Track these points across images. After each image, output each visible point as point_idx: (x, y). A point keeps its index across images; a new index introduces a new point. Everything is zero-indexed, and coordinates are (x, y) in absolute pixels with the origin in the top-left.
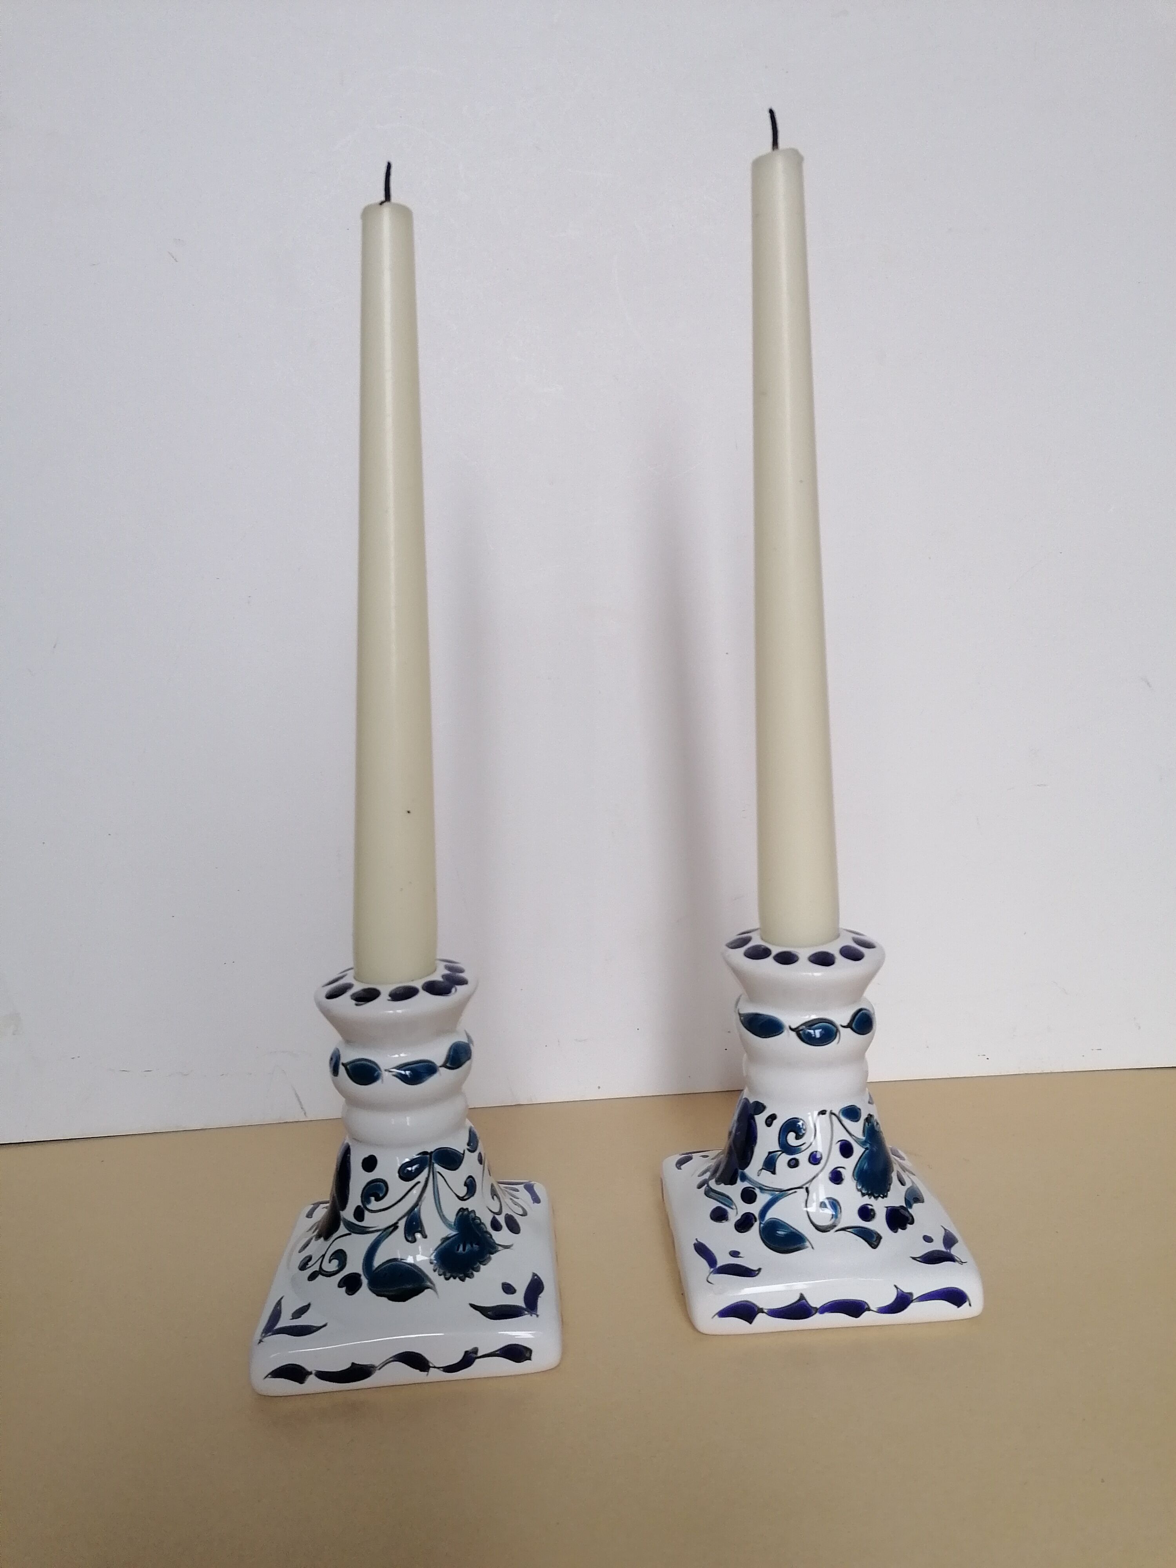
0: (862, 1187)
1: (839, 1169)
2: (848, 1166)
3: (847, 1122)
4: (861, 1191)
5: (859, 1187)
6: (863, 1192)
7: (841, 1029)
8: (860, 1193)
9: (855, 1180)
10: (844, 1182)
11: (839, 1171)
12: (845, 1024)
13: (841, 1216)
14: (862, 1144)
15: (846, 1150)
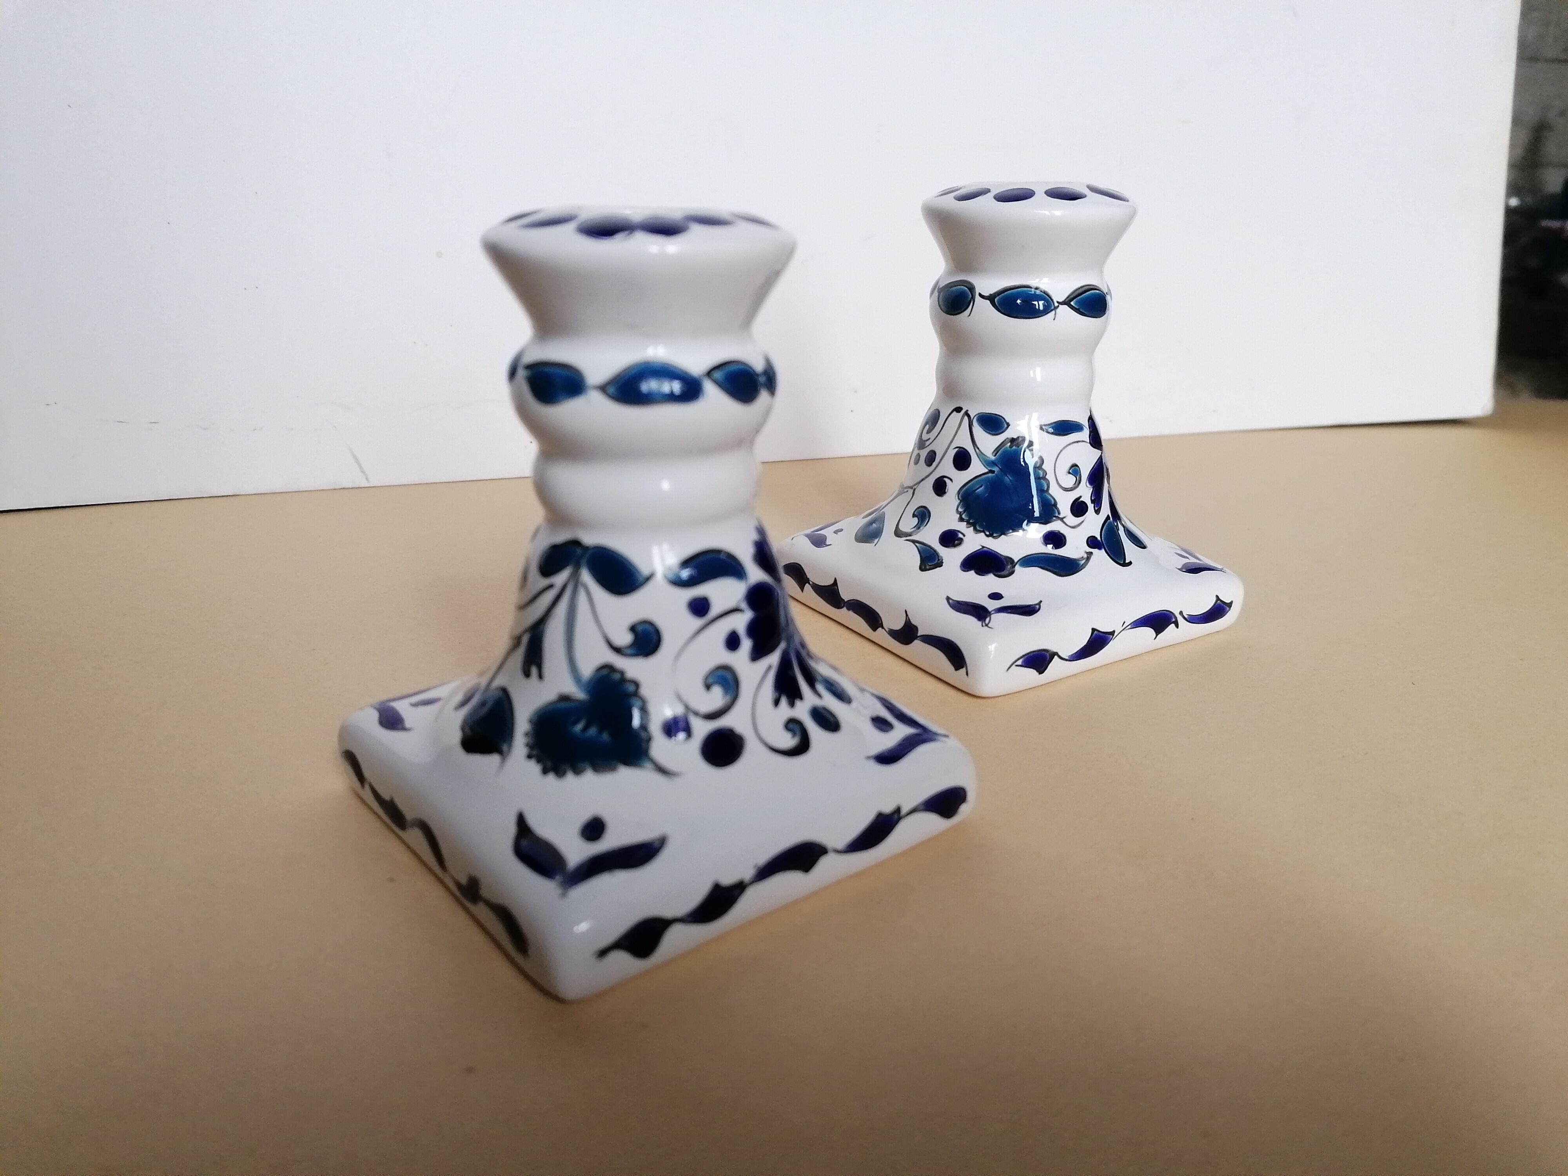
0: (964, 511)
1: (945, 479)
2: (959, 479)
3: (978, 430)
4: (960, 514)
5: (960, 510)
6: (963, 516)
7: (977, 297)
8: (958, 516)
9: (959, 498)
10: (946, 496)
11: (945, 482)
12: (986, 294)
13: (923, 529)
14: (987, 463)
15: (962, 460)
